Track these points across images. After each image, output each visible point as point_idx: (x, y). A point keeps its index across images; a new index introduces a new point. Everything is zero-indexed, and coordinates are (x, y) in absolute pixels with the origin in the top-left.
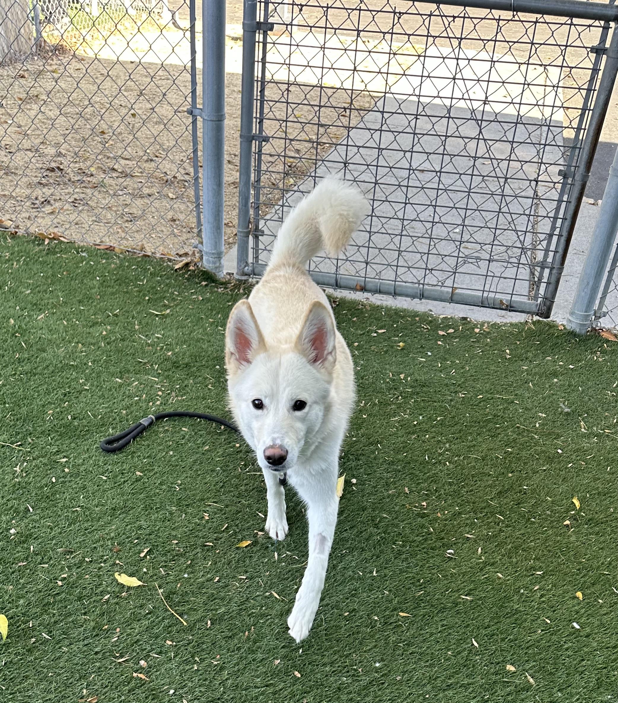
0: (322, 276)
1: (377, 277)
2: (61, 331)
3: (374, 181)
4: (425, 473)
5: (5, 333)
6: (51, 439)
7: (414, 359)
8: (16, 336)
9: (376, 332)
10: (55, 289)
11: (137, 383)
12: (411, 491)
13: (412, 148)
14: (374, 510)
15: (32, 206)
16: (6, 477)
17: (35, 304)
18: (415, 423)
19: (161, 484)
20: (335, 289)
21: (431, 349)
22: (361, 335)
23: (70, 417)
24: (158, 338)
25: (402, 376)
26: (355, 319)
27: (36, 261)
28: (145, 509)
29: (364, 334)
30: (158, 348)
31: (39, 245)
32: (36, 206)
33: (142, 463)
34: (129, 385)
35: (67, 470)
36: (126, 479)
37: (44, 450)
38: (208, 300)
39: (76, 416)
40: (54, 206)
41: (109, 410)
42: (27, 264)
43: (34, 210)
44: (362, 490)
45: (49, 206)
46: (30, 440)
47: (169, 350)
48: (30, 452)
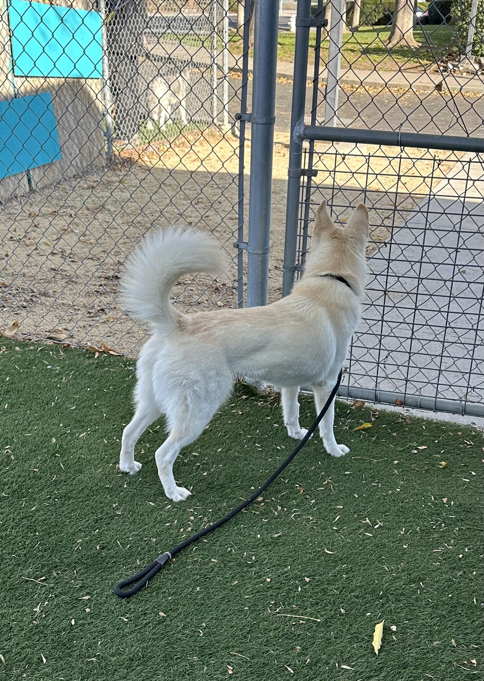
0: (362, 391)
1: (417, 393)
2: (101, 450)
3: (414, 307)
4: (474, 621)
5: (46, 453)
6: (77, 573)
7: (457, 479)
8: (56, 456)
9: (417, 449)
10: (100, 405)
11: (170, 506)
12: (458, 644)
13: (453, 278)
14: (416, 668)
15: (88, 315)
16: (25, 619)
17: (79, 421)
18: (461, 556)
19: (184, 628)
20: (374, 404)
21: (474, 469)
22: (400, 451)
23: (98, 548)
24: (195, 456)
25: (445, 500)
26: (394, 434)
27: (85, 375)
28: (166, 659)
29: (404, 450)
30: (194, 468)
31: (89, 358)
32: (92, 315)
33: (166, 601)
34: (161, 509)
35: (88, 610)
36: (148, 621)
37: (68, 585)
38: (248, 415)
39: (104, 546)
40: (109, 315)
41: (138, 538)
42: (76, 379)
43: (90, 319)
44: (403, 641)
45: (104, 315)
46: (55, 574)
47: (204, 470)
48: (53, 588)
